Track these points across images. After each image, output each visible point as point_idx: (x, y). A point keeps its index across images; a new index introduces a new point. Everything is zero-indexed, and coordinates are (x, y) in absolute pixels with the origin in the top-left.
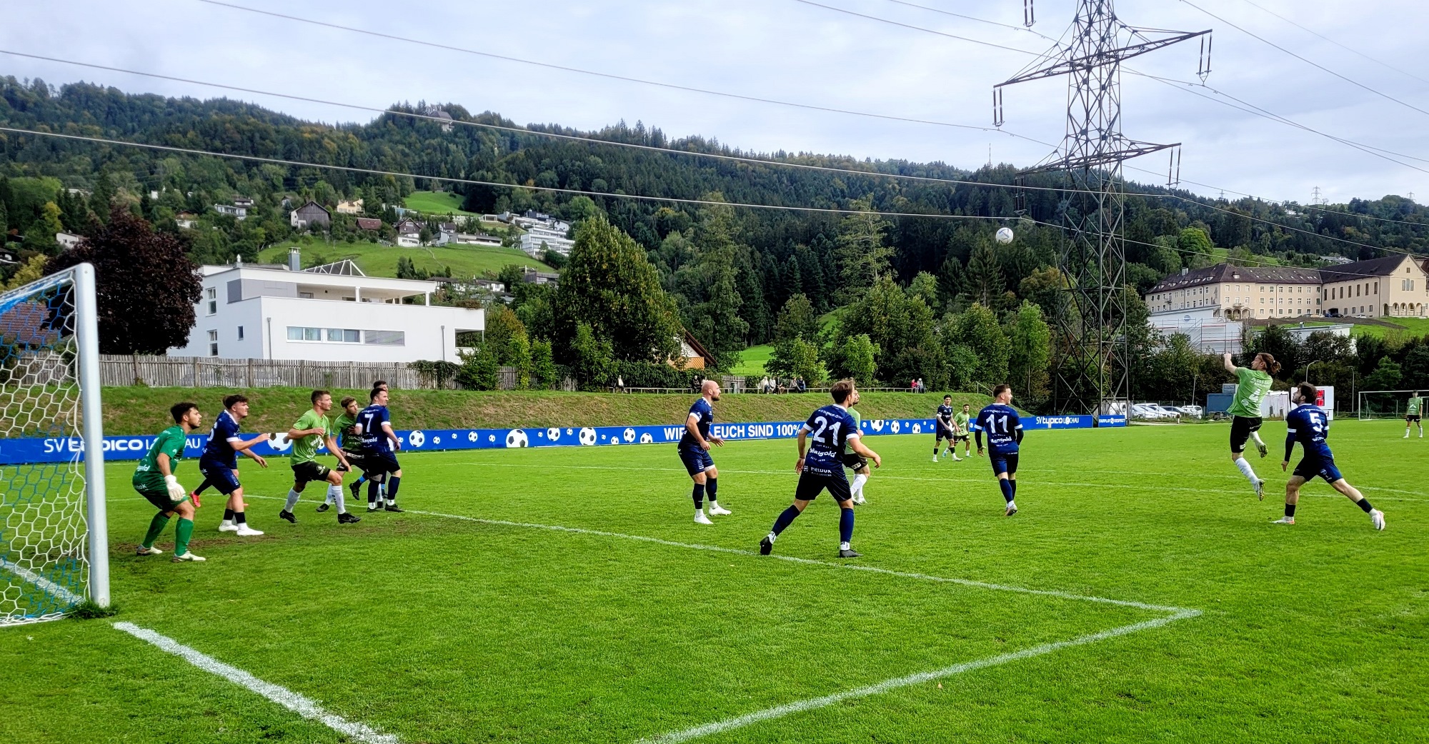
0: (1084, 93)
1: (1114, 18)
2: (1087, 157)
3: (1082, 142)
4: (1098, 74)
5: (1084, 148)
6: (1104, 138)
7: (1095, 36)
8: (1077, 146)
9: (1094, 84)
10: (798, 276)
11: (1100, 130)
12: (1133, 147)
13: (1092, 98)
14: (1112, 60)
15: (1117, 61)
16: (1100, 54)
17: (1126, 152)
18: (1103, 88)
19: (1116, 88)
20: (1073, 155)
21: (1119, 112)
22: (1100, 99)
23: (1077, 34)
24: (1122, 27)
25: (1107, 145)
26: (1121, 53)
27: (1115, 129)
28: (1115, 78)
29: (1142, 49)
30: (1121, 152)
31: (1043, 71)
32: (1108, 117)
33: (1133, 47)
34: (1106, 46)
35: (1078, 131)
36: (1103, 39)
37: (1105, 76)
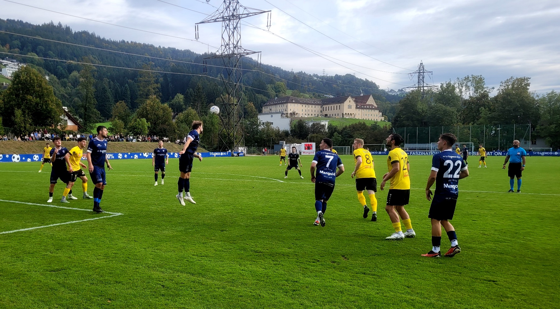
0: (228, 30)
1: (238, 2)
2: (229, 54)
3: (227, 48)
4: (233, 23)
5: (228, 50)
6: (235, 47)
7: (231, 9)
8: (225, 50)
9: (231, 27)
10: (129, 92)
11: (233, 44)
12: (245, 52)
13: (231, 33)
14: (238, 18)
15: (240, 19)
16: (233, 15)
17: (243, 53)
18: (235, 28)
19: (239, 29)
20: (224, 53)
21: (240, 38)
22: (233, 33)
23: (225, 7)
24: (240, 6)
25: (236, 50)
26: (241, 16)
27: (239, 44)
28: (238, 25)
29: (248, 15)
30: (241, 53)
31: (213, 20)
32: (236, 40)
33: (244, 14)
34: (235, 12)
35: (226, 44)
36: (234, 10)
37: (235, 24)
